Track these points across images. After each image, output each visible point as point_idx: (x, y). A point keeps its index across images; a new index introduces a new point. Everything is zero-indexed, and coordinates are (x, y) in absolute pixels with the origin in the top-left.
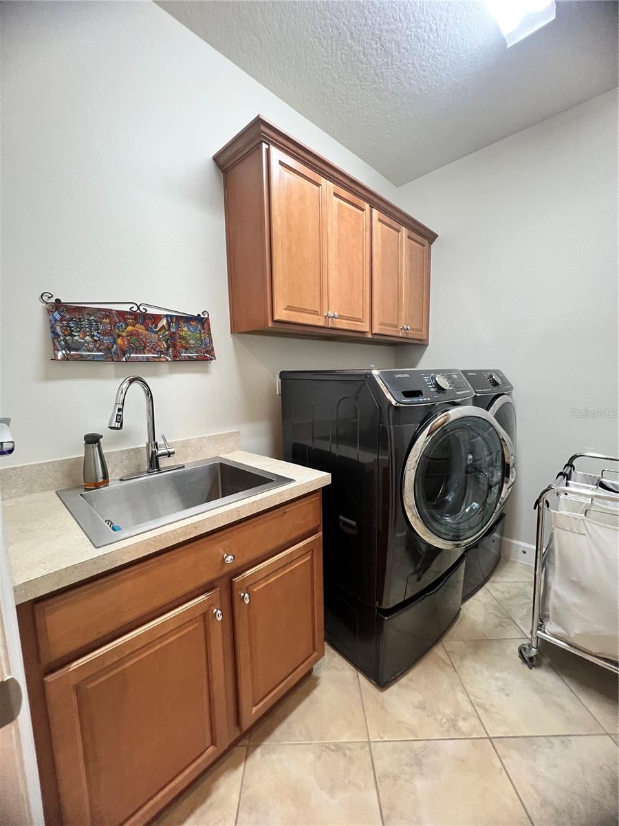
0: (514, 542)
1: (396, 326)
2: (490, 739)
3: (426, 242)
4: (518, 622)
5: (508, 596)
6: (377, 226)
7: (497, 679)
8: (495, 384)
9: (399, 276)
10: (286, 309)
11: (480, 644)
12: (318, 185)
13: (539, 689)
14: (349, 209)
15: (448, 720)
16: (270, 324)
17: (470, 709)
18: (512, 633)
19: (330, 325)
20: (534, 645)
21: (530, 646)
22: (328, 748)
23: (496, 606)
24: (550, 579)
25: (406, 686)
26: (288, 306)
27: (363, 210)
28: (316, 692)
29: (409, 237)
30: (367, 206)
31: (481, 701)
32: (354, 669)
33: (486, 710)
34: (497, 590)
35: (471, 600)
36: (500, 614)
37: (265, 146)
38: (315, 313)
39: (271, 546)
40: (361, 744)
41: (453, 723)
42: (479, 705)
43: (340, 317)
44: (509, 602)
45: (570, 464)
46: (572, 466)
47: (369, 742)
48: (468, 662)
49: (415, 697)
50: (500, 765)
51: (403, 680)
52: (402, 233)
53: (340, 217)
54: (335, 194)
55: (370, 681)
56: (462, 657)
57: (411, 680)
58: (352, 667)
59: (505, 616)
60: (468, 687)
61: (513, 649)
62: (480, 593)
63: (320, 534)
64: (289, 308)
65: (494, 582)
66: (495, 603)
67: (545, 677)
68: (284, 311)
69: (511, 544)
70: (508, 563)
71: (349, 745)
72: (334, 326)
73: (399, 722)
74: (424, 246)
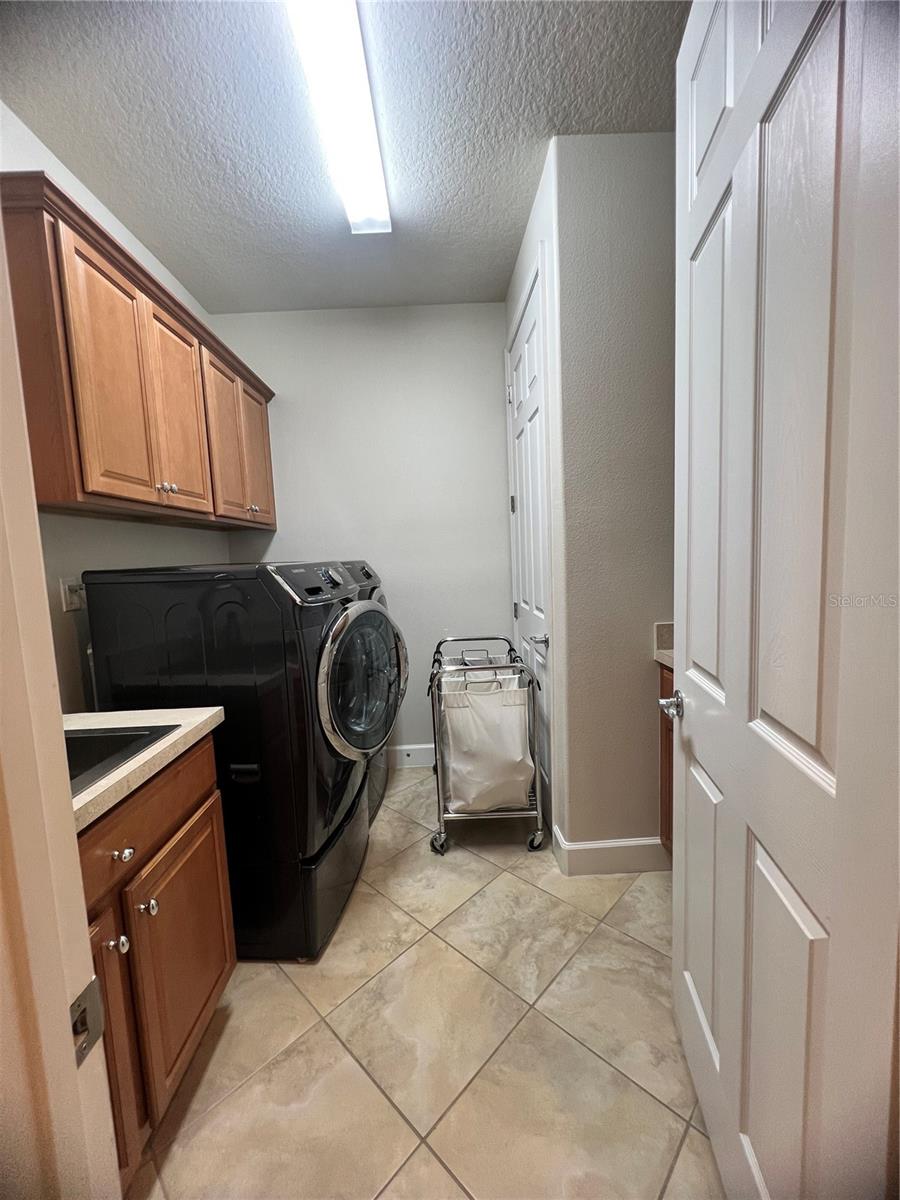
0: (398, 748)
1: (242, 506)
2: (431, 931)
3: (263, 401)
4: (421, 822)
5: (404, 803)
6: (207, 368)
7: (420, 880)
8: (368, 576)
9: (239, 440)
10: (102, 475)
11: (397, 859)
12: (132, 298)
13: (454, 868)
14: (174, 341)
15: (392, 942)
16: (80, 497)
17: (407, 919)
18: (420, 834)
19: (166, 502)
20: (443, 831)
21: (440, 833)
22: (278, 1062)
23: (399, 818)
24: (447, 759)
25: (341, 941)
26: (106, 471)
27: (191, 345)
28: (232, 1022)
29: (245, 391)
30: (195, 341)
31: (413, 907)
32: (272, 965)
33: (420, 911)
34: (394, 803)
35: (375, 822)
36: (405, 824)
37: (47, 217)
38: (143, 483)
39: (166, 826)
40: (314, 1029)
41: (398, 941)
42: (413, 911)
43: (181, 492)
44: (409, 809)
45: (438, 652)
46: (440, 652)
47: (323, 1019)
48: (392, 882)
49: (353, 945)
50: (444, 945)
51: (335, 938)
52: (237, 385)
53: (165, 351)
54: (156, 317)
55: (299, 963)
56: (385, 879)
57: (343, 932)
58: (268, 965)
59: (409, 823)
60: (400, 903)
61: (426, 848)
62: (381, 812)
63: (217, 793)
64: (107, 474)
65: (389, 797)
66: (397, 815)
67: (456, 856)
68: (102, 479)
69: (395, 751)
70: (397, 772)
71: (301, 1040)
72: (170, 503)
73: (347, 978)
74: (261, 404)
